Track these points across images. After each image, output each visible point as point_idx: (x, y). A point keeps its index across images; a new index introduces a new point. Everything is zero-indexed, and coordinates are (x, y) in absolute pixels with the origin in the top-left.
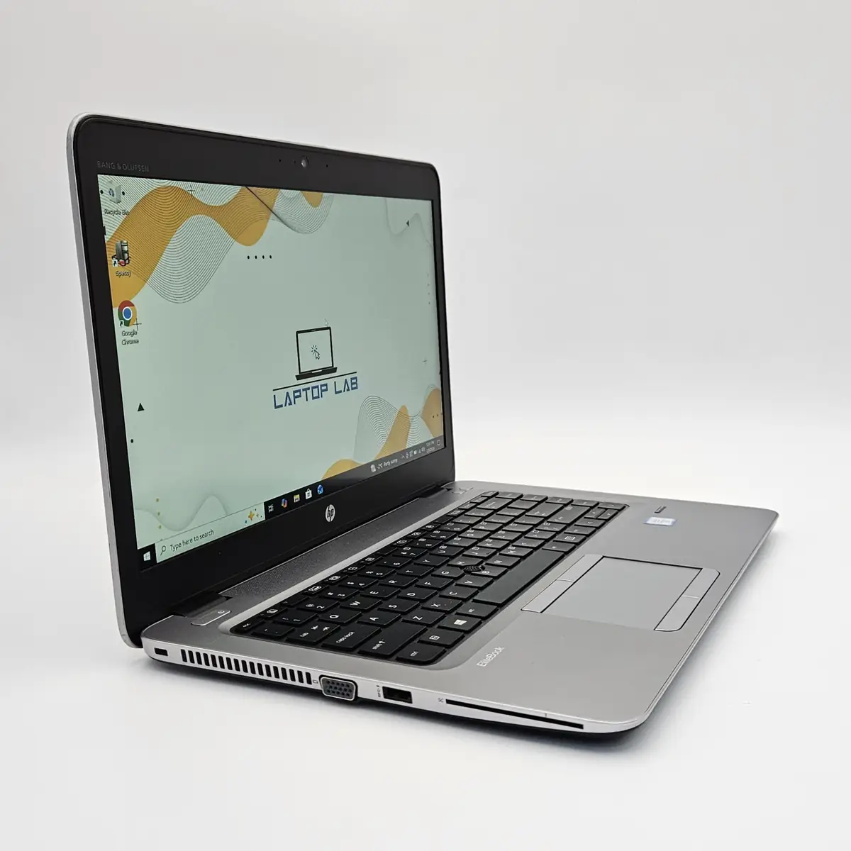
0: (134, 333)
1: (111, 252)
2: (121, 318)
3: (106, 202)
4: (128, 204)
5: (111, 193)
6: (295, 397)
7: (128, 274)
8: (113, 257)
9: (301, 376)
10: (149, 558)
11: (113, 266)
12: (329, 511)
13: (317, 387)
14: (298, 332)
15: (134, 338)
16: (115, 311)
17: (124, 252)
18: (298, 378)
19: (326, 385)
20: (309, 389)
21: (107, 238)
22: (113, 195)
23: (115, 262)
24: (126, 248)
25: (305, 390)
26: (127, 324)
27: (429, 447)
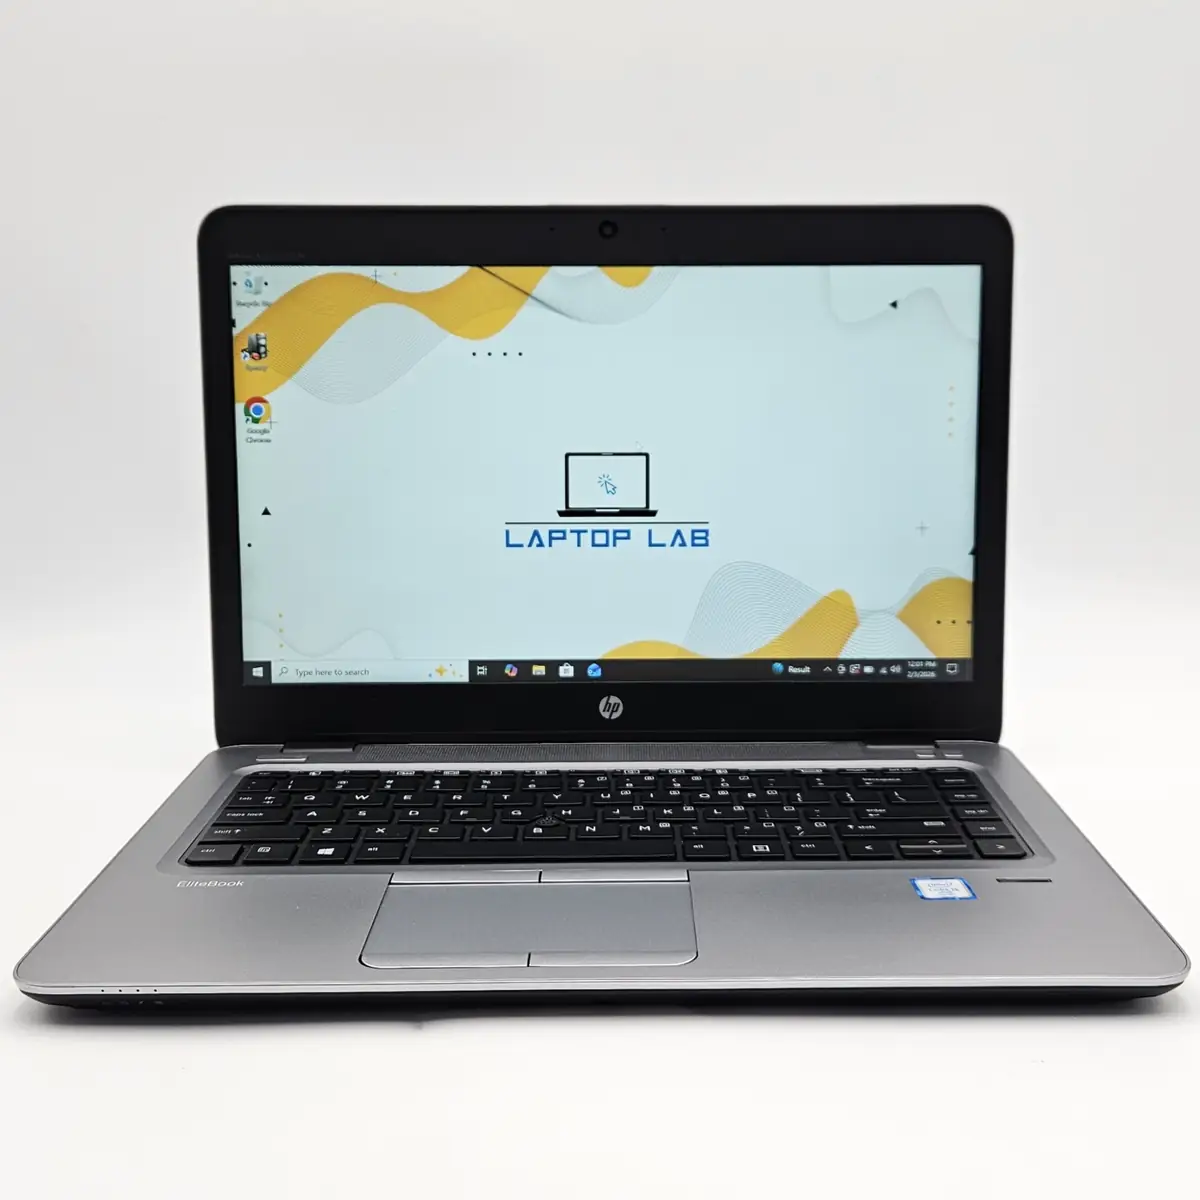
0: (265, 431)
1: (240, 345)
2: (247, 413)
3: (238, 293)
4: (272, 295)
5: (248, 284)
6: (551, 539)
7: (264, 369)
8: (242, 351)
9: (568, 512)
10: (261, 675)
11: (242, 361)
12: (607, 703)
13: (607, 532)
14: (567, 455)
15: (265, 436)
16: (239, 408)
17: (259, 346)
18: (561, 514)
19: (628, 532)
20: (585, 531)
21: (235, 332)
22: (251, 286)
23: (246, 356)
24: (262, 342)
25: (579, 532)
26: (256, 421)
27: (912, 670)
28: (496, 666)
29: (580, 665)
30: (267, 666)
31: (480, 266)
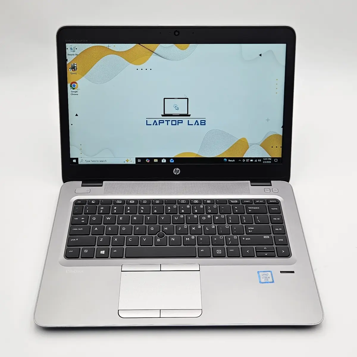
0: (76, 92)
1: (69, 67)
2: (71, 87)
3: (68, 51)
4: (78, 52)
5: (71, 49)
6: (159, 123)
7: (76, 74)
8: (70, 68)
9: (164, 115)
10: (75, 162)
11: (69, 71)
12: (176, 170)
13: (176, 121)
14: (164, 99)
15: (76, 93)
16: (69, 85)
17: (74, 67)
18: (162, 116)
19: (182, 121)
20: (170, 121)
21: (67, 63)
22: (72, 50)
23: (71, 70)
24: (75, 66)
25: (168, 121)
26: (74, 89)
27: (264, 161)
28: (143, 159)
29: (168, 159)
30: (77, 159)
31: (139, 44)
